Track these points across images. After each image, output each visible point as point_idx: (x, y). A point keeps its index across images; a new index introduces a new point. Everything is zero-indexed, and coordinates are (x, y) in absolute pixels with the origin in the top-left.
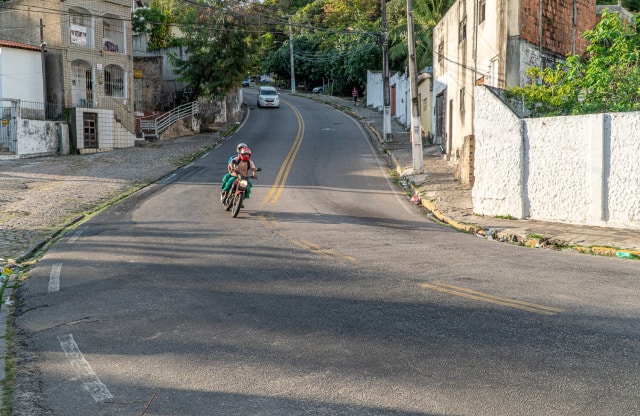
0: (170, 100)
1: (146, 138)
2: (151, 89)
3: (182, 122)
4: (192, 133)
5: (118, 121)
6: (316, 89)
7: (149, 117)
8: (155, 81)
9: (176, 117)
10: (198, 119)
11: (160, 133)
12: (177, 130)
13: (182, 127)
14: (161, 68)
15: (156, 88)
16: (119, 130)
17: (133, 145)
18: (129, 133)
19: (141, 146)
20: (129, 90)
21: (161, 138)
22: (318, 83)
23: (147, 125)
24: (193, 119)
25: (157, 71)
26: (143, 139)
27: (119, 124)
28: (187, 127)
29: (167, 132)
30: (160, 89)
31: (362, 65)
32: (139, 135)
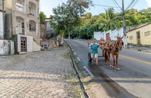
0: (49, 36)
1: (44, 48)
2: (43, 33)
3: (54, 43)
4: (57, 46)
5: (35, 41)
7: (43, 40)
8: (44, 30)
9: (52, 41)
10: (58, 42)
11: (48, 46)
12: (53, 45)
13: (54, 44)
14: (46, 26)
15: (44, 32)
16: (35, 44)
17: (40, 50)
18: (39, 46)
19: (43, 50)
20: (38, 30)
21: (49, 48)
23: (44, 43)
24: (57, 42)
25: (45, 27)
26: (43, 48)
28: (56, 44)
29: (50, 46)
30: (45, 33)
32: (42, 47)
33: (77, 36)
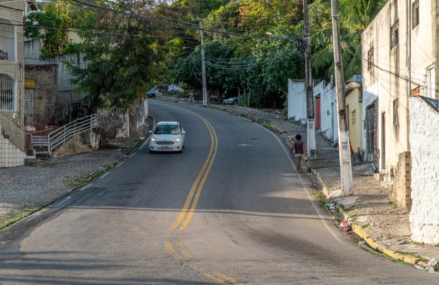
0: (65, 112)
1: (38, 156)
2: (44, 102)
3: (79, 138)
4: (90, 150)
5: (6, 137)
6: (231, 100)
7: (40, 132)
8: (49, 92)
9: (72, 133)
10: (97, 133)
11: (53, 150)
12: (73, 147)
13: (79, 144)
14: (55, 76)
15: (50, 99)
16: (7, 146)
17: (22, 163)
18: (18, 151)
19: (31, 164)
20: (20, 102)
21: (55, 156)
22: (232, 93)
23: (39, 141)
24: (92, 134)
25: (51, 81)
26: (34, 157)
27: (7, 141)
28: (84, 143)
29: (62, 149)
30: (54, 100)
31: (282, 72)
32: (29, 153)
33: (242, 93)
